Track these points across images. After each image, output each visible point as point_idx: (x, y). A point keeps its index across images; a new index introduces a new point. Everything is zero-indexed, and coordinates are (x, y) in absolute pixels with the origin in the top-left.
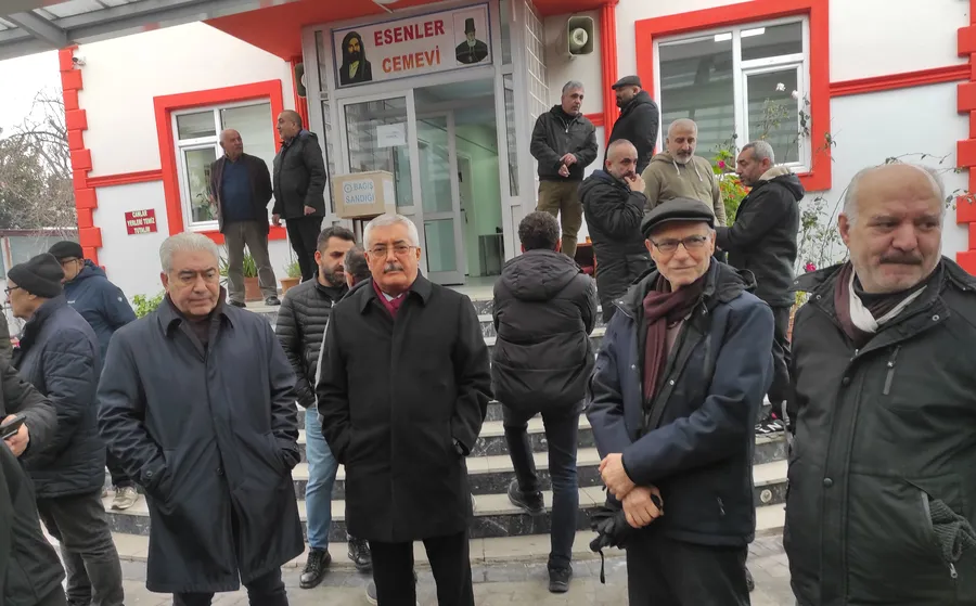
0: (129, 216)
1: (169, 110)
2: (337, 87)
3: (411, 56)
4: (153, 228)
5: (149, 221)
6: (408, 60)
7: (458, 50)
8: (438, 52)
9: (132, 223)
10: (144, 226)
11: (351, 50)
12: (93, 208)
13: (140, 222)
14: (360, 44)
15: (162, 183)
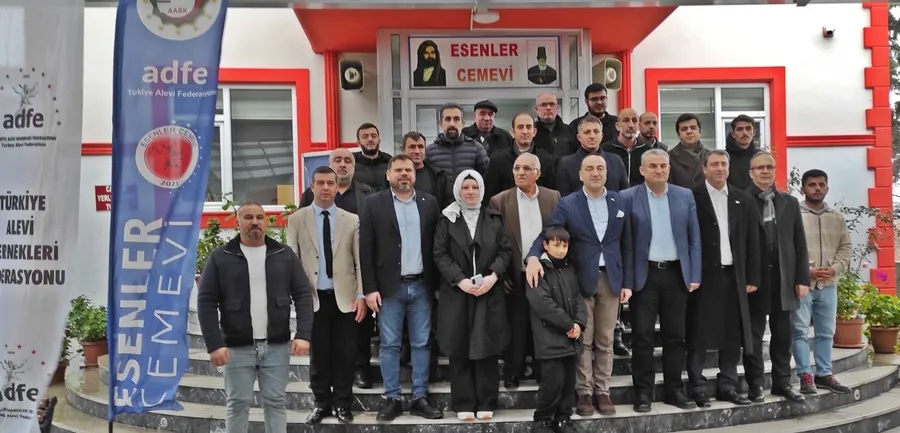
0: (101, 190)
3: (485, 70)
6: (483, 74)
7: (530, 71)
8: (511, 70)
9: (105, 198)
11: (426, 56)
14: (436, 52)
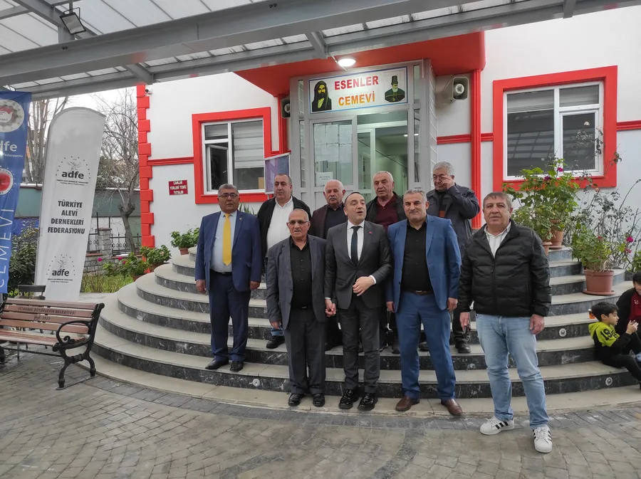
0: (171, 184)
1: (201, 122)
3: (357, 97)
4: (186, 192)
5: (184, 187)
6: (355, 99)
7: (386, 94)
8: (373, 94)
9: (173, 188)
10: (180, 190)
11: (320, 92)
12: (150, 178)
13: (178, 188)
14: (326, 88)
15: (193, 165)
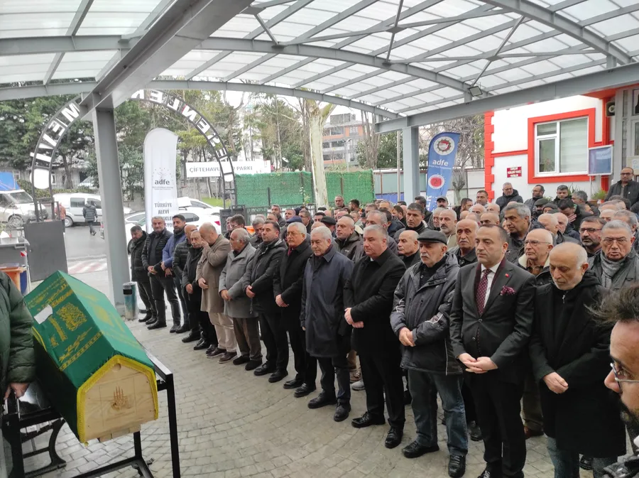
0: (508, 170)
1: (534, 123)
2: (633, 115)
4: (520, 175)
5: (519, 172)
9: (510, 173)
10: (515, 174)
12: (492, 166)
13: (514, 172)
15: (527, 155)
